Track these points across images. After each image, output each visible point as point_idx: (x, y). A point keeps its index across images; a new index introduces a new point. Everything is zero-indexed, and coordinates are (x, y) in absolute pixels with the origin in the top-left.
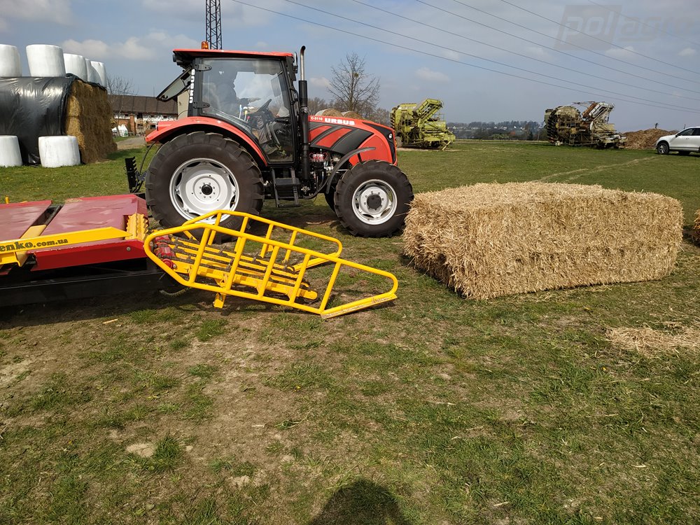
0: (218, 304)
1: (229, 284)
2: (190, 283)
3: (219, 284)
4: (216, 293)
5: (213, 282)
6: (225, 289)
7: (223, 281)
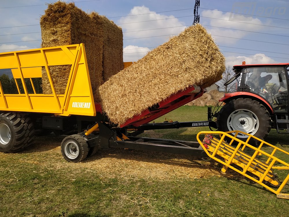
0: (223, 170)
1: (229, 162)
2: (212, 156)
3: (226, 161)
4: (224, 165)
5: (223, 159)
6: (227, 164)
7: (228, 160)
